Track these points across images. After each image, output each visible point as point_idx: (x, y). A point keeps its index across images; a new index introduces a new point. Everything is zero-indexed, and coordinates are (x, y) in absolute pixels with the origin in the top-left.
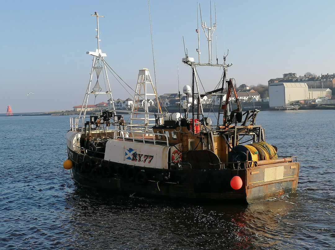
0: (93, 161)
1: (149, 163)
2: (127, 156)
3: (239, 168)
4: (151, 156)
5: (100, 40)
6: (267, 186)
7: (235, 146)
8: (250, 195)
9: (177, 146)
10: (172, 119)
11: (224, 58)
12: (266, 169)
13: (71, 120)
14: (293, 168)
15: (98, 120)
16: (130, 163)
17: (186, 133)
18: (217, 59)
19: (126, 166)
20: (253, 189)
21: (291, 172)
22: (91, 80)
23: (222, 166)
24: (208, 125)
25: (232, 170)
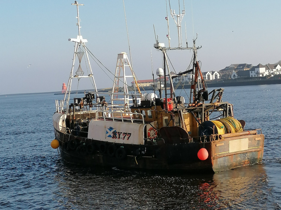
0: (78, 140)
1: (127, 140)
2: (108, 135)
3: (205, 141)
4: (129, 134)
5: (81, 27)
6: (232, 156)
7: (203, 121)
8: (216, 165)
9: (153, 124)
10: (147, 99)
11: (194, 42)
12: (230, 141)
13: (57, 103)
14: (257, 140)
15: (81, 102)
16: (111, 140)
17: (160, 112)
18: (187, 43)
19: (107, 143)
20: (219, 159)
21: (256, 143)
22: (73, 65)
23: (191, 140)
24: (181, 103)
25: (199, 143)
